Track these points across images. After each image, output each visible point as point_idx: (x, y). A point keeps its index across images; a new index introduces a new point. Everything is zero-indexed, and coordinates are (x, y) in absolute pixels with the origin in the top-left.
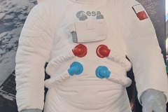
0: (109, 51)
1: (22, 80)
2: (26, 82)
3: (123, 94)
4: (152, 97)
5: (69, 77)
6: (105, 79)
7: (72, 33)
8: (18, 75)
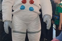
1: (4, 11)
2: (6, 12)
3: (38, 17)
4: (47, 16)
5: (20, 10)
6: (32, 11)
8: (3, 9)
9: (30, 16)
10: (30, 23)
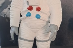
0: (40, 9)
7: (27, 2)
9: (37, 24)
10: (38, 31)
